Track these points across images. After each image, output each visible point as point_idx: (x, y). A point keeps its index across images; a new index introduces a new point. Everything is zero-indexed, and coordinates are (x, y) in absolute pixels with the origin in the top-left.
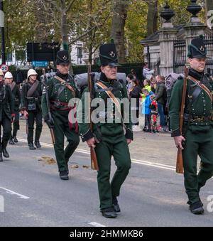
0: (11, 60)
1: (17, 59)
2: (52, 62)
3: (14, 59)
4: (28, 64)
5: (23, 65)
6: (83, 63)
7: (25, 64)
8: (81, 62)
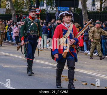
0: (43, 5)
1: (48, 5)
2: (73, 8)
3: (45, 5)
4: (55, 9)
5: (51, 9)
6: (96, 10)
7: (53, 9)
8: (94, 10)
